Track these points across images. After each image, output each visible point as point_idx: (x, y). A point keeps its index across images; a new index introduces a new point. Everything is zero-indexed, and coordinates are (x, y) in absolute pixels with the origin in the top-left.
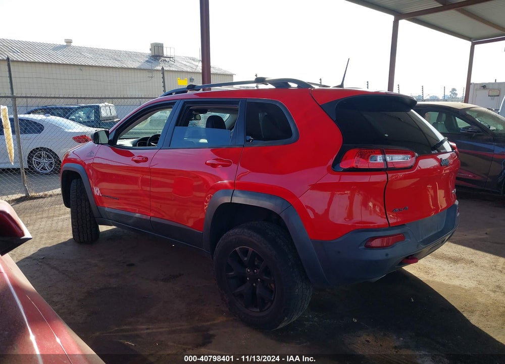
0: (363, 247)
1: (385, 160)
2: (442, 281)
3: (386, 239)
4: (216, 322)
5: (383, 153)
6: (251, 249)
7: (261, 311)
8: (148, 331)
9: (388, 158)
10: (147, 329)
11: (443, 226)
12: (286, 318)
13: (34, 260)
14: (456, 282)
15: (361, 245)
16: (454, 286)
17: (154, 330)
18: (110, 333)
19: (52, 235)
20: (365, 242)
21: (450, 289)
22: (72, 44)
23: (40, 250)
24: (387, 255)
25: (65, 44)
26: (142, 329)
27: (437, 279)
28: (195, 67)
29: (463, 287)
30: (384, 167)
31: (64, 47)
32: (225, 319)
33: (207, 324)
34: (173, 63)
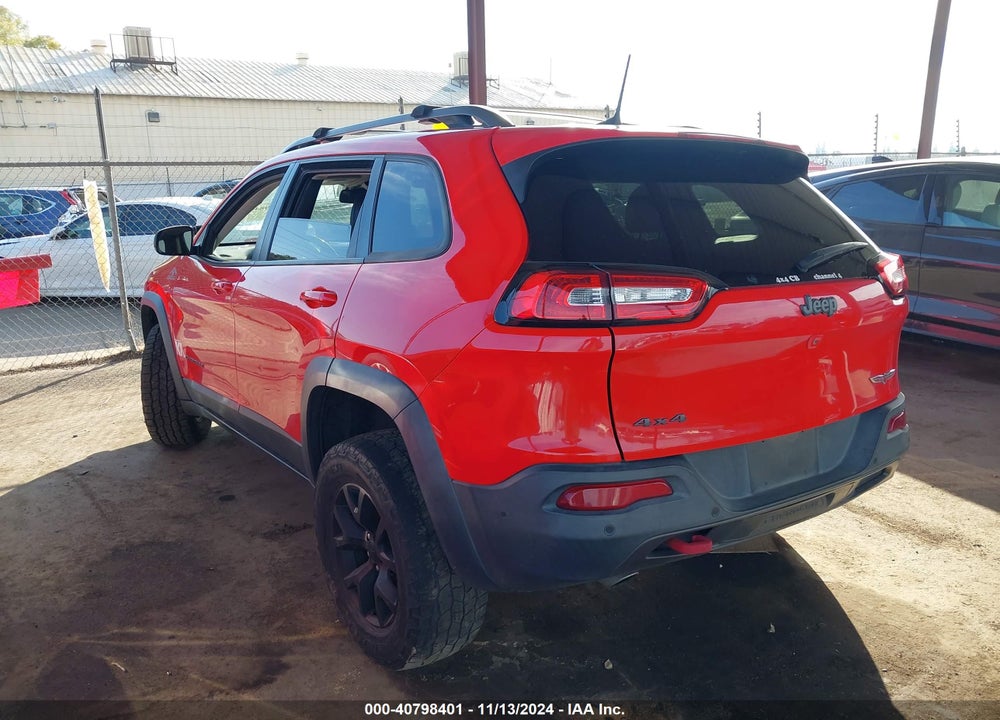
0: (552, 506)
1: (609, 300)
2: (874, 589)
3: (618, 489)
4: (310, 636)
5: (607, 283)
6: (363, 491)
7: (382, 627)
8: (173, 642)
9: (621, 295)
10: (172, 637)
11: (840, 461)
12: (414, 651)
13: (69, 475)
14: (908, 595)
15: (546, 500)
16: (898, 604)
17: (182, 643)
18: (99, 638)
19: (130, 428)
20: (557, 495)
21: (885, 610)
22: (308, 63)
23: (90, 458)
24: (610, 529)
25: (297, 62)
26: (160, 638)
27: (864, 583)
28: (537, 98)
29: (919, 607)
30: (605, 316)
31: (295, 68)
32: (332, 632)
33: (290, 638)
34: (495, 90)
